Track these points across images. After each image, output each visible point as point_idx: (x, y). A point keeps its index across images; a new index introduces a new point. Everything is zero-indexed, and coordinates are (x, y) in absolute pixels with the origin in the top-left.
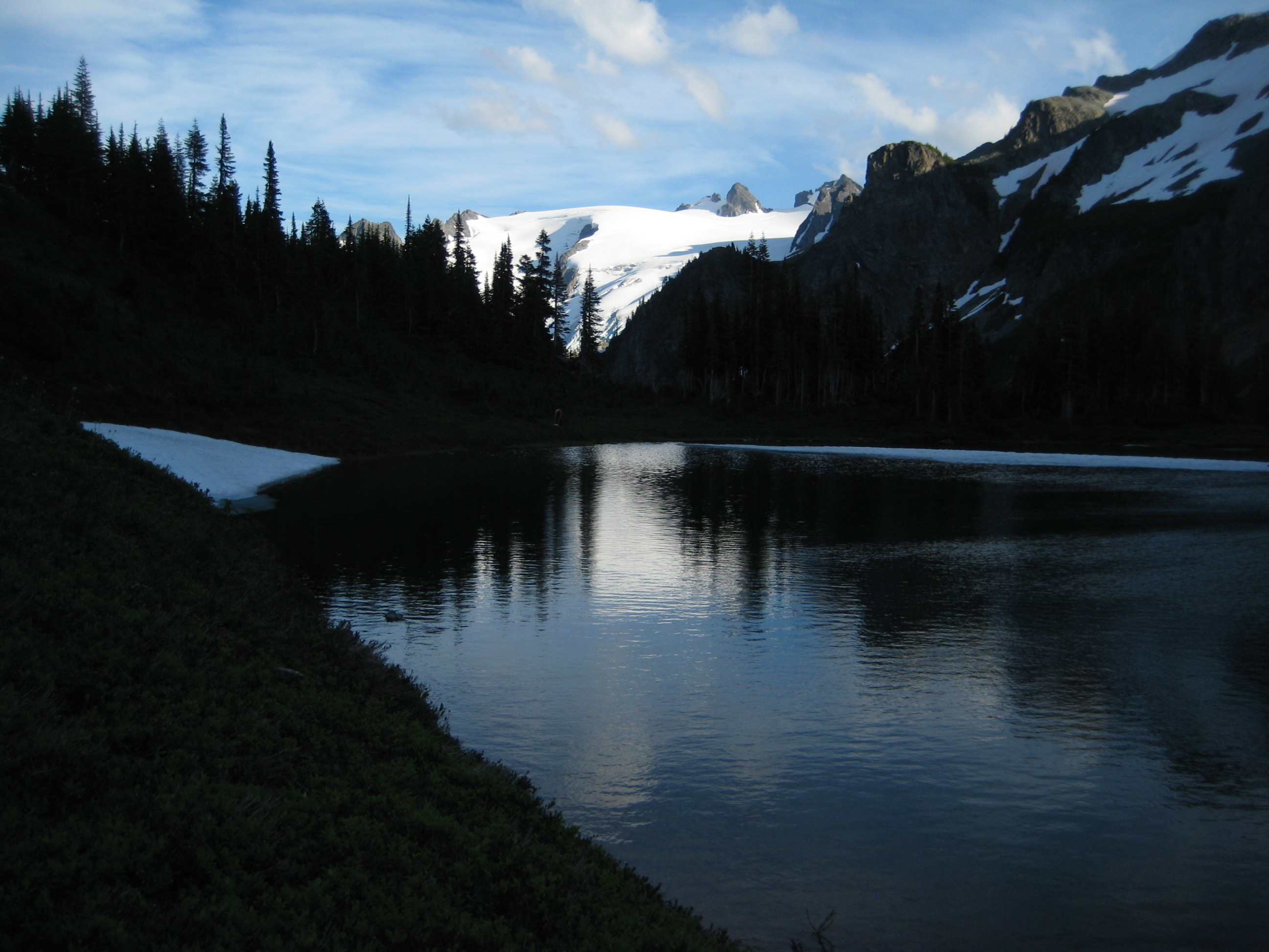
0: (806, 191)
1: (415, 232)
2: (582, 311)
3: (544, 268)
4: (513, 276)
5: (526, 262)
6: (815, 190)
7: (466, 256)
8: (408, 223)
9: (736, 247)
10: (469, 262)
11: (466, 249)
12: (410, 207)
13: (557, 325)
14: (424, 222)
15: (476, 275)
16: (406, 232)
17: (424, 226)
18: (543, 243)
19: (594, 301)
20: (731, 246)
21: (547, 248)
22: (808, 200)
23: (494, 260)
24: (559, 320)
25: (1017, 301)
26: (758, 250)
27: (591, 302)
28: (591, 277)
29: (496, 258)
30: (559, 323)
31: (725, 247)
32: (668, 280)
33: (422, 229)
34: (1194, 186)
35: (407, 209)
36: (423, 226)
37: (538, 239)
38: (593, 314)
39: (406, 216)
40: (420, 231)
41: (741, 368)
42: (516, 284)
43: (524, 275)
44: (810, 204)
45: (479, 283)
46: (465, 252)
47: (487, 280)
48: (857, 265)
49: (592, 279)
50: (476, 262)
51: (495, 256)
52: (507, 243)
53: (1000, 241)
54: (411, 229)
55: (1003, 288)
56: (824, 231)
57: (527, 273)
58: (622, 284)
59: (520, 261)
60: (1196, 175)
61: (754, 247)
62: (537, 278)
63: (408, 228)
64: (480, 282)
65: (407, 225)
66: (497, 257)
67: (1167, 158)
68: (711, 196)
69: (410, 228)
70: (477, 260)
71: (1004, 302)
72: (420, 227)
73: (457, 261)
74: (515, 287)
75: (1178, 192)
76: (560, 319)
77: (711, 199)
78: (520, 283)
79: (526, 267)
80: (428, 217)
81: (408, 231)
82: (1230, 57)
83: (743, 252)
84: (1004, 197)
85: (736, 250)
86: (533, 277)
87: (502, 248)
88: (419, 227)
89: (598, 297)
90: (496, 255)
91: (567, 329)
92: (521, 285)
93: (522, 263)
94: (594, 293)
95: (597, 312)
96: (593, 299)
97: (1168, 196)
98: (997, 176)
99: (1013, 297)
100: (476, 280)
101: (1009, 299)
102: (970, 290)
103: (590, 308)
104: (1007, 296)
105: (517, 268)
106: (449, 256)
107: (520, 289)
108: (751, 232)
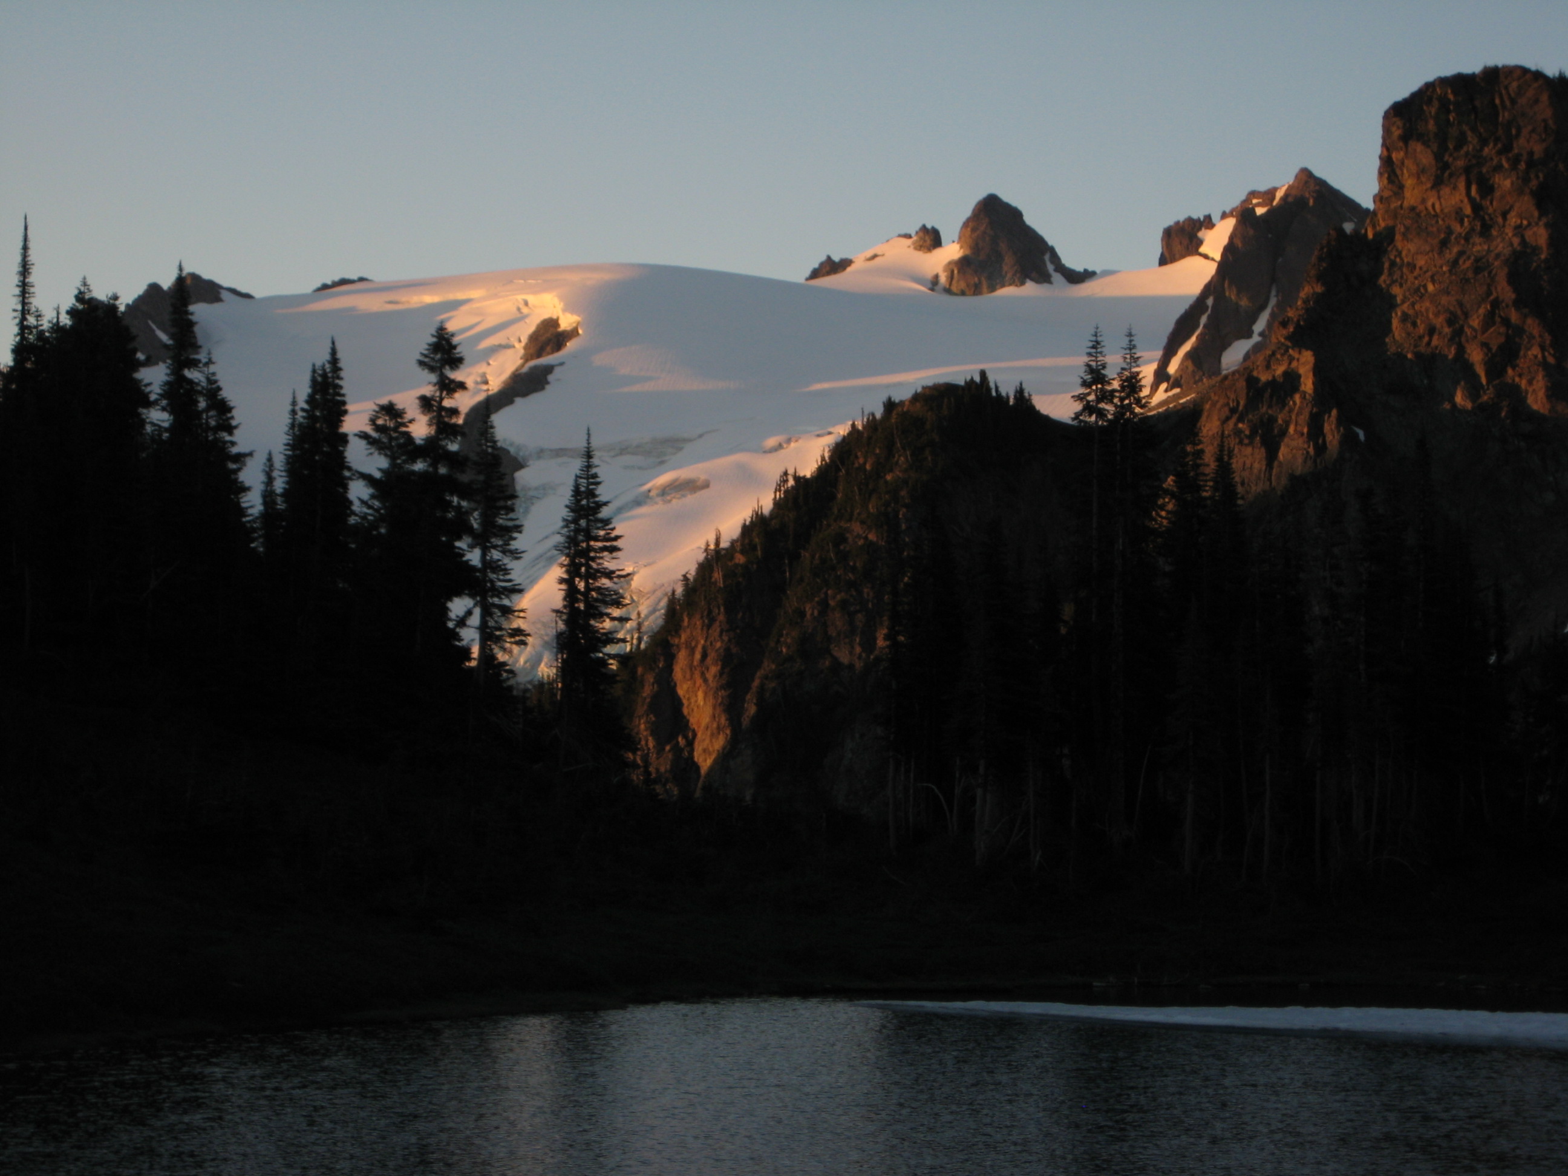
0: (1195, 217)
1: (43, 332)
2: (565, 576)
3: (443, 443)
4: (349, 469)
5: (392, 424)
6: (1219, 214)
7: (202, 404)
8: (24, 303)
9: (992, 385)
10: (213, 423)
11: (204, 384)
12: (30, 252)
13: (488, 619)
14: (73, 301)
15: (232, 466)
16: (16, 330)
17: (72, 312)
18: (441, 368)
19: (600, 544)
20: (977, 379)
21: (453, 381)
22: (1200, 242)
23: (286, 420)
24: (494, 605)
26: (1116, 385)
27: (590, 549)
28: (594, 471)
29: (294, 412)
30: (491, 615)
31: (962, 383)
32: (791, 482)
33: (66, 320)
35: (18, 259)
36: (68, 313)
37: (426, 356)
38: (597, 584)
39: (16, 279)
40: (57, 328)
41: (1066, 751)
42: (358, 491)
43: (383, 462)
44: (1206, 257)
45: (246, 489)
46: (200, 393)
47: (270, 480)
48: (1357, 435)
49: (595, 476)
50: (234, 423)
51: (290, 408)
52: (328, 367)
54: (31, 320)
56: (1249, 335)
57: (393, 458)
59: (373, 421)
61: (1104, 376)
62: (422, 475)
63: (23, 318)
64: (247, 484)
65: (19, 307)
66: (297, 408)
68: (913, 234)
69: (28, 317)
70: (238, 416)
72: (58, 313)
73: (175, 420)
74: (357, 503)
76: (496, 600)
77: (914, 243)
78: (371, 491)
79: (391, 439)
80: (85, 284)
81: (23, 328)
83: (1015, 396)
85: (994, 394)
86: (413, 473)
87: (314, 381)
88: (54, 314)
89: (614, 534)
90: (294, 403)
91: (518, 632)
92: (373, 497)
93: (378, 429)
94: (602, 521)
95: (611, 578)
96: (596, 539)
100: (236, 481)
103: (589, 567)
105: (363, 443)
106: (149, 404)
107: (370, 507)
108: (1092, 331)
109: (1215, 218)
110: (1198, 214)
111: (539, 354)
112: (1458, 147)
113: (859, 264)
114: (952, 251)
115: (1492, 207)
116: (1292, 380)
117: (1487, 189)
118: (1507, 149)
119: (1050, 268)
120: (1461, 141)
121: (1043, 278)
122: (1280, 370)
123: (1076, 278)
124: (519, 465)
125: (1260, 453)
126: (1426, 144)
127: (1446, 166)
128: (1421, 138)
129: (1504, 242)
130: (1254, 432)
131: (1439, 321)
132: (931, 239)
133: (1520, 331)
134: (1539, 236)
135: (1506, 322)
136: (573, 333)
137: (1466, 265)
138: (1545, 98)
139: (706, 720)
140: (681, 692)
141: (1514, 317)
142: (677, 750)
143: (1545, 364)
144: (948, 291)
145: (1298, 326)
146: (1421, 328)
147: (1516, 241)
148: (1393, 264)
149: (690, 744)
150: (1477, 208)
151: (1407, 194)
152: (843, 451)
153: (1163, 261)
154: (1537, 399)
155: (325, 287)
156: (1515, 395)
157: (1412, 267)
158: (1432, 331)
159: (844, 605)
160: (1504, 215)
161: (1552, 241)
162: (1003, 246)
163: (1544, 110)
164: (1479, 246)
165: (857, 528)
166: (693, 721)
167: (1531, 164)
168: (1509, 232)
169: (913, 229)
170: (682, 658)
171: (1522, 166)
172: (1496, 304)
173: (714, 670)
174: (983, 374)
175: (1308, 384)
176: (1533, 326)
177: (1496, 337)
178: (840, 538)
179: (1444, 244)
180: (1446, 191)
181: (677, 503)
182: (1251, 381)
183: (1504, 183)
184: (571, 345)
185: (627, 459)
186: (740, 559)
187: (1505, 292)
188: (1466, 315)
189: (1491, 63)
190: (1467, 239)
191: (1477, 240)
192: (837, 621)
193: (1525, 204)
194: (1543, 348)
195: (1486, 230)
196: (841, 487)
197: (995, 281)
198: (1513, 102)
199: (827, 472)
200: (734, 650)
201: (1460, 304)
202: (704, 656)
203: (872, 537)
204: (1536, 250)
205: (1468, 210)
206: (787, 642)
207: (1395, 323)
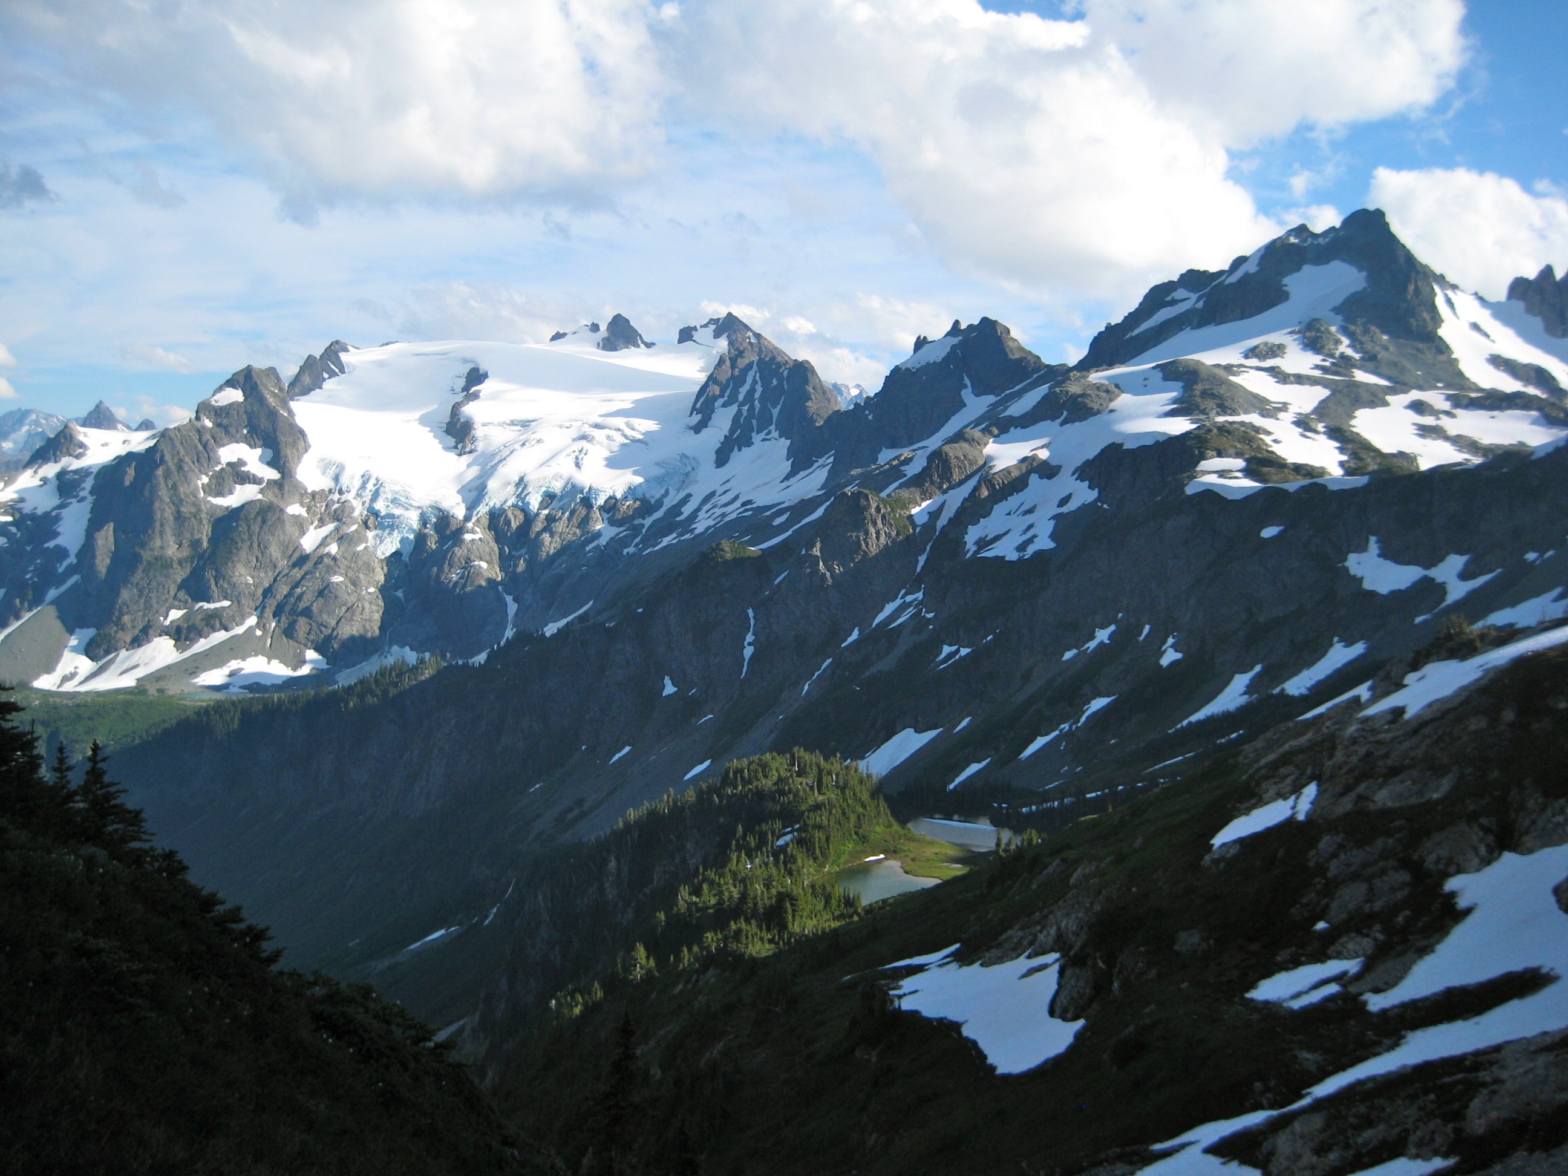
25: (930, 615)
34: (1030, 550)
53: (917, 561)
55: (922, 600)
56: (724, 397)
58: (523, 444)
60: (1032, 540)
67: (1018, 513)
71: (923, 613)
75: (1021, 554)
82: (1062, 424)
99: (927, 612)
101: (925, 610)
102: (900, 596)
104: (923, 608)
109: (698, 328)
110: (692, 325)
121: (637, 346)
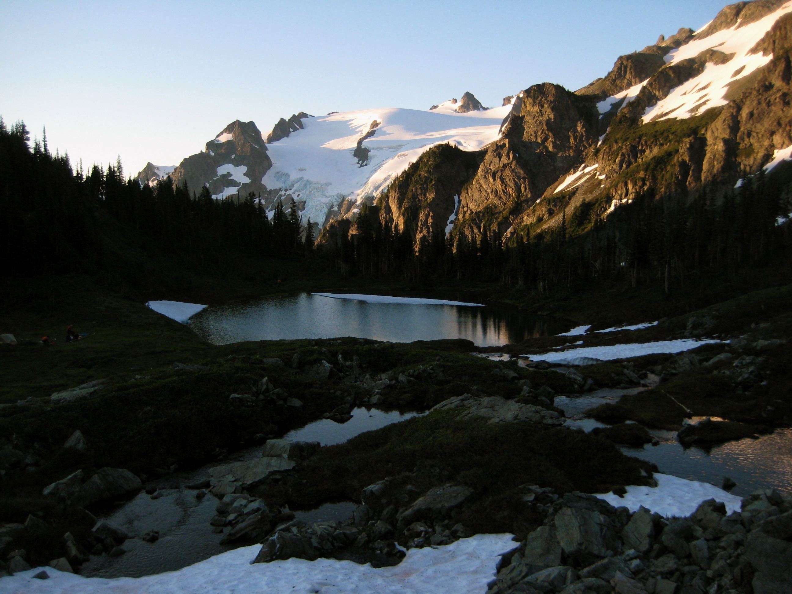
22: (510, 101)
25: (603, 177)
34: (702, 110)
44: (511, 105)
48: (516, 156)
55: (596, 169)
60: (704, 103)
67: (693, 91)
71: (596, 177)
75: (693, 114)
77: (451, 102)
82: (737, 28)
84: (602, 114)
97: (687, 116)
98: (599, 102)
99: (600, 175)
101: (598, 176)
102: (580, 169)
104: (598, 174)
109: (514, 96)
110: (510, 95)
111: (373, 128)
112: (537, 99)
113: (440, 106)
114: (460, 103)
115: (544, 110)
116: (504, 145)
117: (542, 107)
118: (546, 99)
119: (480, 107)
120: (538, 97)
121: (478, 109)
122: (502, 143)
123: (485, 109)
124: (369, 151)
125: (498, 159)
126: (531, 98)
127: (535, 102)
128: (530, 97)
129: (545, 117)
130: (497, 155)
131: (533, 133)
132: (455, 101)
133: (548, 135)
134: (552, 116)
135: (545, 133)
136: (380, 123)
137: (538, 122)
138: (554, 89)
139: (395, 210)
140: (390, 205)
141: (547, 132)
142: (390, 216)
143: (552, 141)
144: (458, 112)
145: (506, 134)
146: (529, 134)
147: (547, 117)
148: (525, 121)
149: (392, 215)
150: (540, 111)
151: (527, 108)
152: (421, 158)
153: (503, 105)
154: (550, 149)
155: (329, 114)
156: (546, 148)
157: (528, 122)
158: (531, 135)
159: (420, 188)
160: (546, 112)
161: (554, 117)
162: (470, 103)
163: (553, 91)
164: (540, 118)
165: (423, 173)
166: (392, 210)
167: (551, 102)
168: (546, 115)
169: (451, 99)
170: (390, 198)
171: (549, 103)
172: (543, 130)
173: (396, 201)
174: (448, 142)
175: (507, 146)
176: (550, 134)
177: (543, 136)
178: (420, 175)
179: (534, 118)
180: (535, 107)
181: (401, 158)
182: (497, 145)
183: (546, 106)
184: (379, 126)
185: (391, 150)
186: (401, 179)
187: (545, 127)
188: (538, 132)
189: (544, 82)
190: (538, 117)
191: (540, 117)
192: (419, 192)
193: (549, 110)
194: (552, 139)
195: (542, 115)
196: (420, 165)
197: (468, 110)
198: (548, 90)
199: (418, 162)
200: (400, 197)
201: (537, 130)
202: (394, 198)
203: (426, 175)
204: (551, 119)
205: (539, 111)
206: (410, 195)
207: (525, 133)
